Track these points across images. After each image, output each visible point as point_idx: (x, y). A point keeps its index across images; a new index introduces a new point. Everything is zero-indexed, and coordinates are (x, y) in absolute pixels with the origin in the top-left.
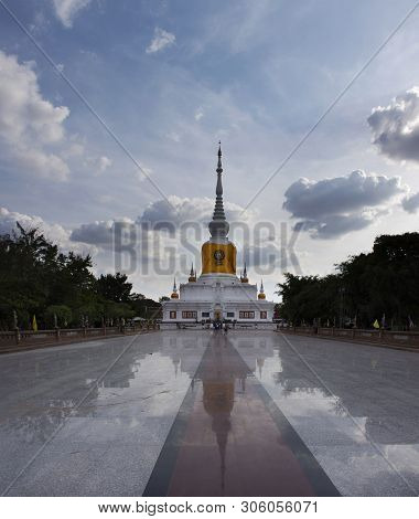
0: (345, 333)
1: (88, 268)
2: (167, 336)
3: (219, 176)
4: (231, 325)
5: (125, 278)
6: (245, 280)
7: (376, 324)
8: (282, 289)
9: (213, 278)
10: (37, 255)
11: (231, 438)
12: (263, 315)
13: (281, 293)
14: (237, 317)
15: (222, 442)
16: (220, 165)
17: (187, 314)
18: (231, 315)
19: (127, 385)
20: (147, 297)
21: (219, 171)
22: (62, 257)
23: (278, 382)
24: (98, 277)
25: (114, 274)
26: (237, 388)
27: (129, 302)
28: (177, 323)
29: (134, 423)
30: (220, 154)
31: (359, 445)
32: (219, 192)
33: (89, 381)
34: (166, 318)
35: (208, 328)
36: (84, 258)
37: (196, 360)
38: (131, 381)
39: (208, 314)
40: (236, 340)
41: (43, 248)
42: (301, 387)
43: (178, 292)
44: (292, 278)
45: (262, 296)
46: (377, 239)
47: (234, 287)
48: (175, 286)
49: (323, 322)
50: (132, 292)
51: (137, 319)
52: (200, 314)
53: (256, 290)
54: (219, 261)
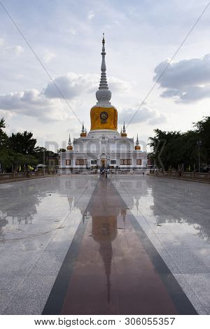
0: (203, 176)
1: (2, 128)
2: (63, 179)
3: (103, 57)
5: (31, 135)
6: (124, 135)
8: (152, 142)
9: (99, 134)
12: (139, 162)
13: (152, 145)
14: (118, 164)
16: (103, 50)
17: (81, 161)
18: (113, 162)
20: (48, 149)
21: (103, 54)
24: (9, 135)
25: (22, 132)
27: (34, 154)
28: (71, 169)
30: (103, 43)
32: (103, 69)
34: (63, 165)
35: (96, 173)
37: (87, 198)
39: (95, 162)
40: (118, 182)
43: (72, 145)
44: (160, 134)
45: (137, 148)
47: (116, 140)
48: (70, 141)
49: (186, 167)
50: (36, 146)
51: (40, 165)
52: (89, 162)
53: (133, 143)
54: (104, 121)
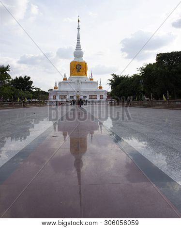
3: (79, 31)
5: (29, 78)
6: (91, 79)
8: (110, 82)
9: (76, 78)
13: (110, 84)
16: (79, 26)
17: (62, 97)
18: (85, 97)
20: (41, 90)
21: (79, 29)
24: (14, 78)
28: (57, 102)
30: (79, 22)
32: (78, 38)
34: (51, 99)
39: (73, 97)
43: (58, 86)
44: (116, 76)
45: (100, 88)
46: (158, 55)
47: (86, 83)
48: (56, 83)
52: (68, 97)
53: (98, 84)
54: (79, 70)
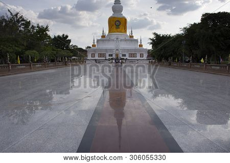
0: (186, 65)
1: (47, 32)
4: (124, 61)
5: (67, 37)
6: (131, 37)
7: (202, 60)
8: (151, 41)
9: (115, 35)
10: (20, 27)
11: (124, 122)
12: (142, 55)
13: (151, 43)
14: (127, 57)
15: (120, 124)
18: (124, 55)
19: (69, 93)
20: (79, 47)
22: (33, 27)
23: (149, 91)
24: (52, 37)
25: (61, 35)
26: (128, 94)
27: (70, 50)
28: (95, 60)
29: (72, 113)
31: (193, 125)
33: (48, 91)
34: (89, 57)
35: (112, 63)
36: (45, 27)
38: (70, 91)
39: (112, 55)
41: (23, 22)
42: (162, 94)
43: (96, 43)
44: (157, 36)
45: (141, 46)
46: (203, 15)
47: (126, 40)
48: (94, 41)
49: (174, 59)
50: (71, 44)
51: (73, 58)
52: (107, 55)
53: (138, 42)
54: (118, 27)
